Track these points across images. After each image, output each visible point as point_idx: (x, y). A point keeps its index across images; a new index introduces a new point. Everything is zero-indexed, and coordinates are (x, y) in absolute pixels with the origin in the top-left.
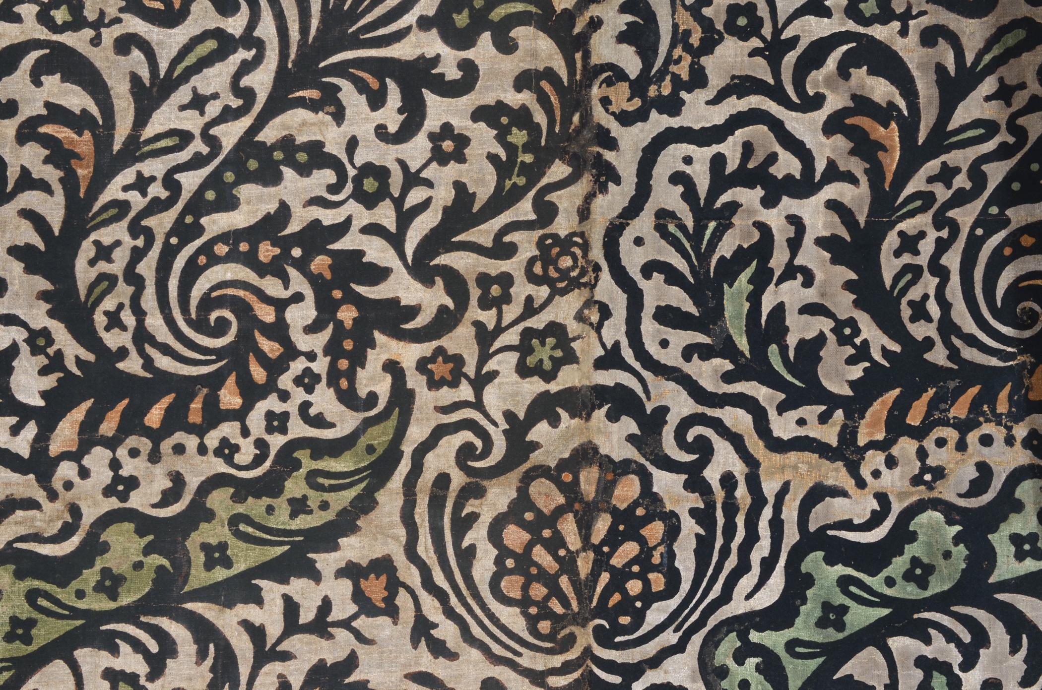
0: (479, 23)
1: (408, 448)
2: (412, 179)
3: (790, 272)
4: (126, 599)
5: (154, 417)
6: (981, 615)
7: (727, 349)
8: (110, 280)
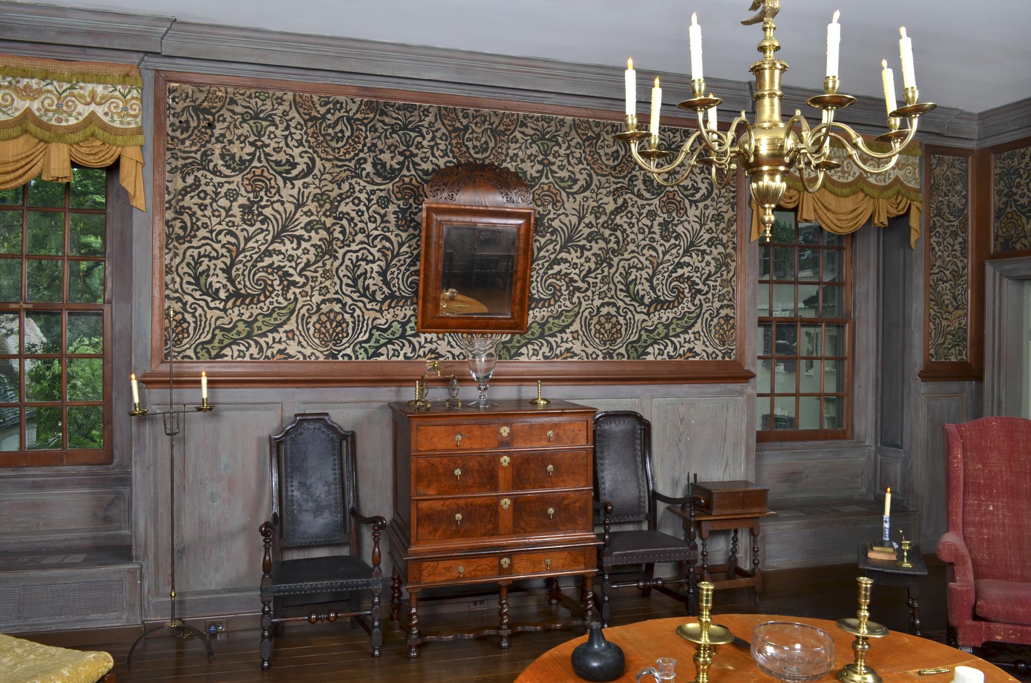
0: (312, 228)
1: (297, 309)
2: (298, 258)
3: (371, 277)
4: (242, 336)
5: (247, 301)
6: (404, 341)
7: (358, 291)
8: (239, 275)
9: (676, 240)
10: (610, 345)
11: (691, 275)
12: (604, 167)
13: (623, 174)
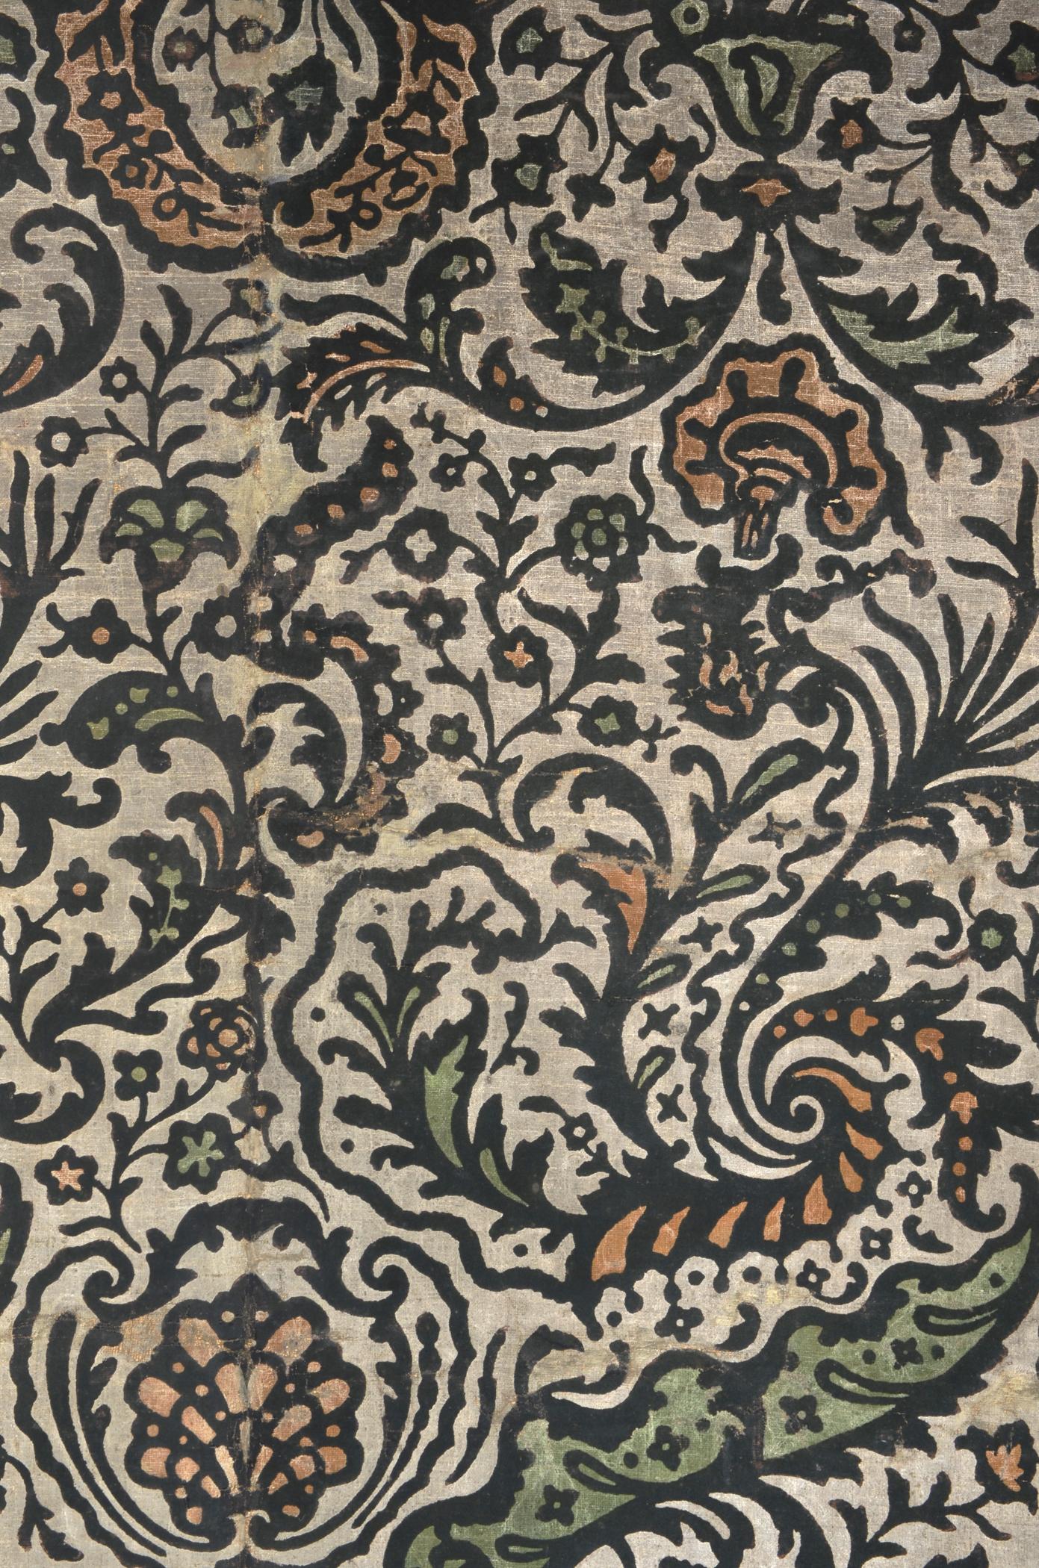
9: (812, 716)
10: (262, 1534)
11: (942, 979)
12: (210, 194)
13: (364, 242)
